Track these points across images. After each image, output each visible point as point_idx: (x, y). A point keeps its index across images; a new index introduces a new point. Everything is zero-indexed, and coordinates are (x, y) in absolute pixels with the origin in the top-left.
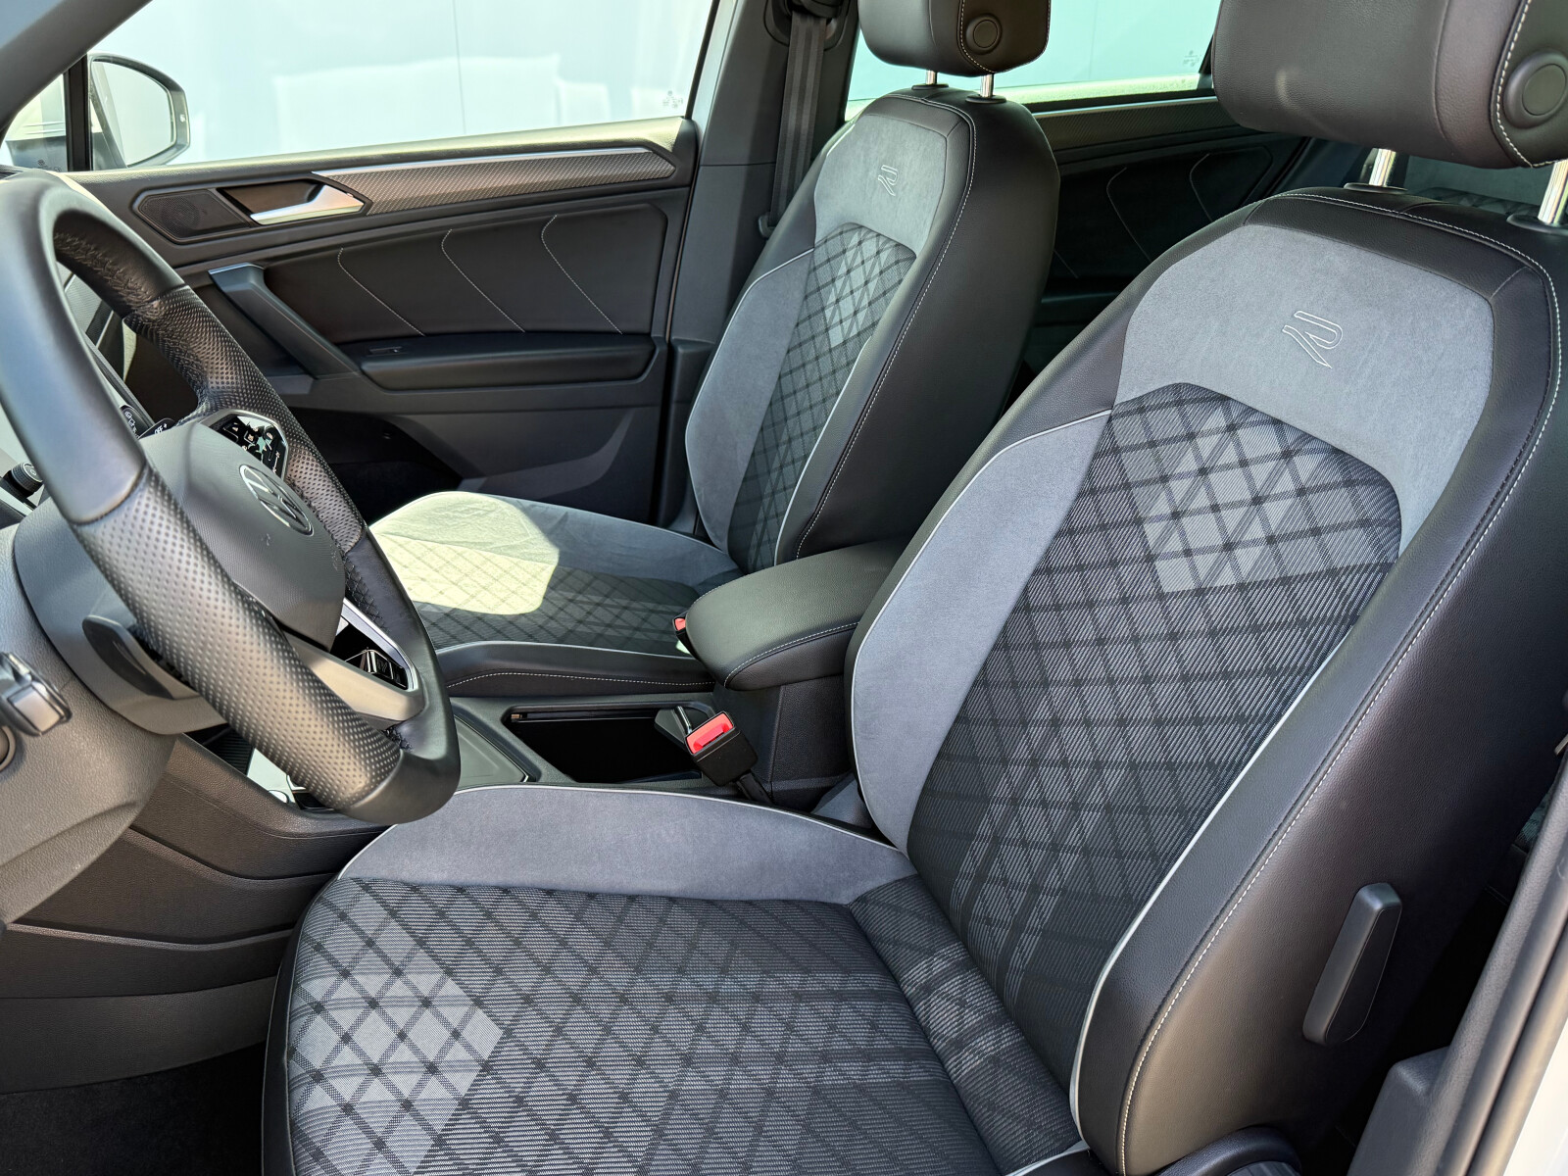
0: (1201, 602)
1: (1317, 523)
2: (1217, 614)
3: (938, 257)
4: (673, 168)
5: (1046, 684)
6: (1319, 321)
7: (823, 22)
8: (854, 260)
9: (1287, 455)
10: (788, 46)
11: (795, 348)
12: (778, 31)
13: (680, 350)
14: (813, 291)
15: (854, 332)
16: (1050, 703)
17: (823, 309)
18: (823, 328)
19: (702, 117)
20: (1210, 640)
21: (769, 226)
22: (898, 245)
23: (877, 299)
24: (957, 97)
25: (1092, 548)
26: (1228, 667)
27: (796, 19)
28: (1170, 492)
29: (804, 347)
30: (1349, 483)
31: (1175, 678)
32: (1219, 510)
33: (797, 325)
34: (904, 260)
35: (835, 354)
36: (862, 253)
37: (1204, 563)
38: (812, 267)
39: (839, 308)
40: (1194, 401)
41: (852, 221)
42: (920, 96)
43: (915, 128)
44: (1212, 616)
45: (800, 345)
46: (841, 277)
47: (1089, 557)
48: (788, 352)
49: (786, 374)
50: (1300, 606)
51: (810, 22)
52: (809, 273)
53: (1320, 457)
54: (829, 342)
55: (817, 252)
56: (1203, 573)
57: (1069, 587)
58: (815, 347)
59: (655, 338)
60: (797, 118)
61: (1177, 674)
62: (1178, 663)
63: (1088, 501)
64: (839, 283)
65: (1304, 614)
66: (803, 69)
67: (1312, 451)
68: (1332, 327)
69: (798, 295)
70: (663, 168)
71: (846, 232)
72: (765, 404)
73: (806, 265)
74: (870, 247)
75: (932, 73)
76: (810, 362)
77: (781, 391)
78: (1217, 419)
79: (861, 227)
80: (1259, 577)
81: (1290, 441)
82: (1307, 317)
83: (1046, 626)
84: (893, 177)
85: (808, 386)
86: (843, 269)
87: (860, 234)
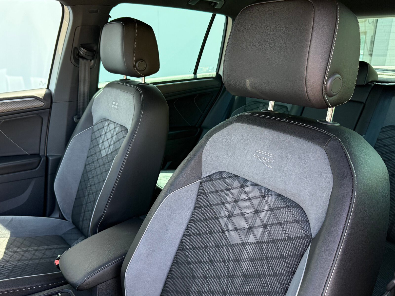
0: (245, 248)
1: (280, 221)
2: (251, 252)
3: (136, 130)
4: (43, 104)
5: (194, 277)
6: (265, 153)
7: (89, 61)
8: (107, 130)
9: (263, 196)
10: (79, 67)
11: (90, 156)
12: (75, 63)
13: (50, 158)
14: (94, 140)
15: (110, 152)
16: (197, 285)
17: (98, 145)
18: (98, 150)
19: (53, 88)
20: (251, 263)
21: (77, 119)
22: (121, 126)
23: (116, 142)
24: (134, 83)
25: (203, 227)
26: (259, 273)
27: (81, 60)
28: (226, 208)
29: (93, 156)
30: (287, 207)
31: (241, 277)
32: (244, 215)
33: (90, 149)
34: (124, 130)
35: (104, 159)
36: (109, 128)
37: (243, 233)
38: (93, 131)
39: (104, 144)
40: (228, 177)
41: (105, 118)
42: (123, 82)
43: (122, 92)
44: (250, 253)
45: (91, 155)
46: (103, 135)
47: (202, 230)
48: (87, 158)
49: (87, 165)
50: (281, 251)
51: (85, 61)
52: (92, 133)
53: (275, 197)
54: (101, 155)
55: (94, 127)
56: (243, 237)
57: (197, 241)
58: (97, 156)
59: (41, 155)
60: (84, 88)
61: (241, 275)
62: (241, 270)
63: (198, 211)
64: (103, 137)
65: (283, 254)
66: (84, 74)
67: (271, 195)
68: (270, 155)
69: (89, 140)
70: (41, 104)
71: (103, 121)
72: (81, 174)
73: (91, 131)
74: (112, 126)
75: (125, 76)
76: (95, 161)
77: (86, 170)
78: (236, 184)
79: (108, 120)
80: (263, 239)
81: (263, 192)
82: (261, 152)
83: (191, 255)
84: (117, 106)
85: (95, 169)
86: (104, 133)
87: (108, 122)
